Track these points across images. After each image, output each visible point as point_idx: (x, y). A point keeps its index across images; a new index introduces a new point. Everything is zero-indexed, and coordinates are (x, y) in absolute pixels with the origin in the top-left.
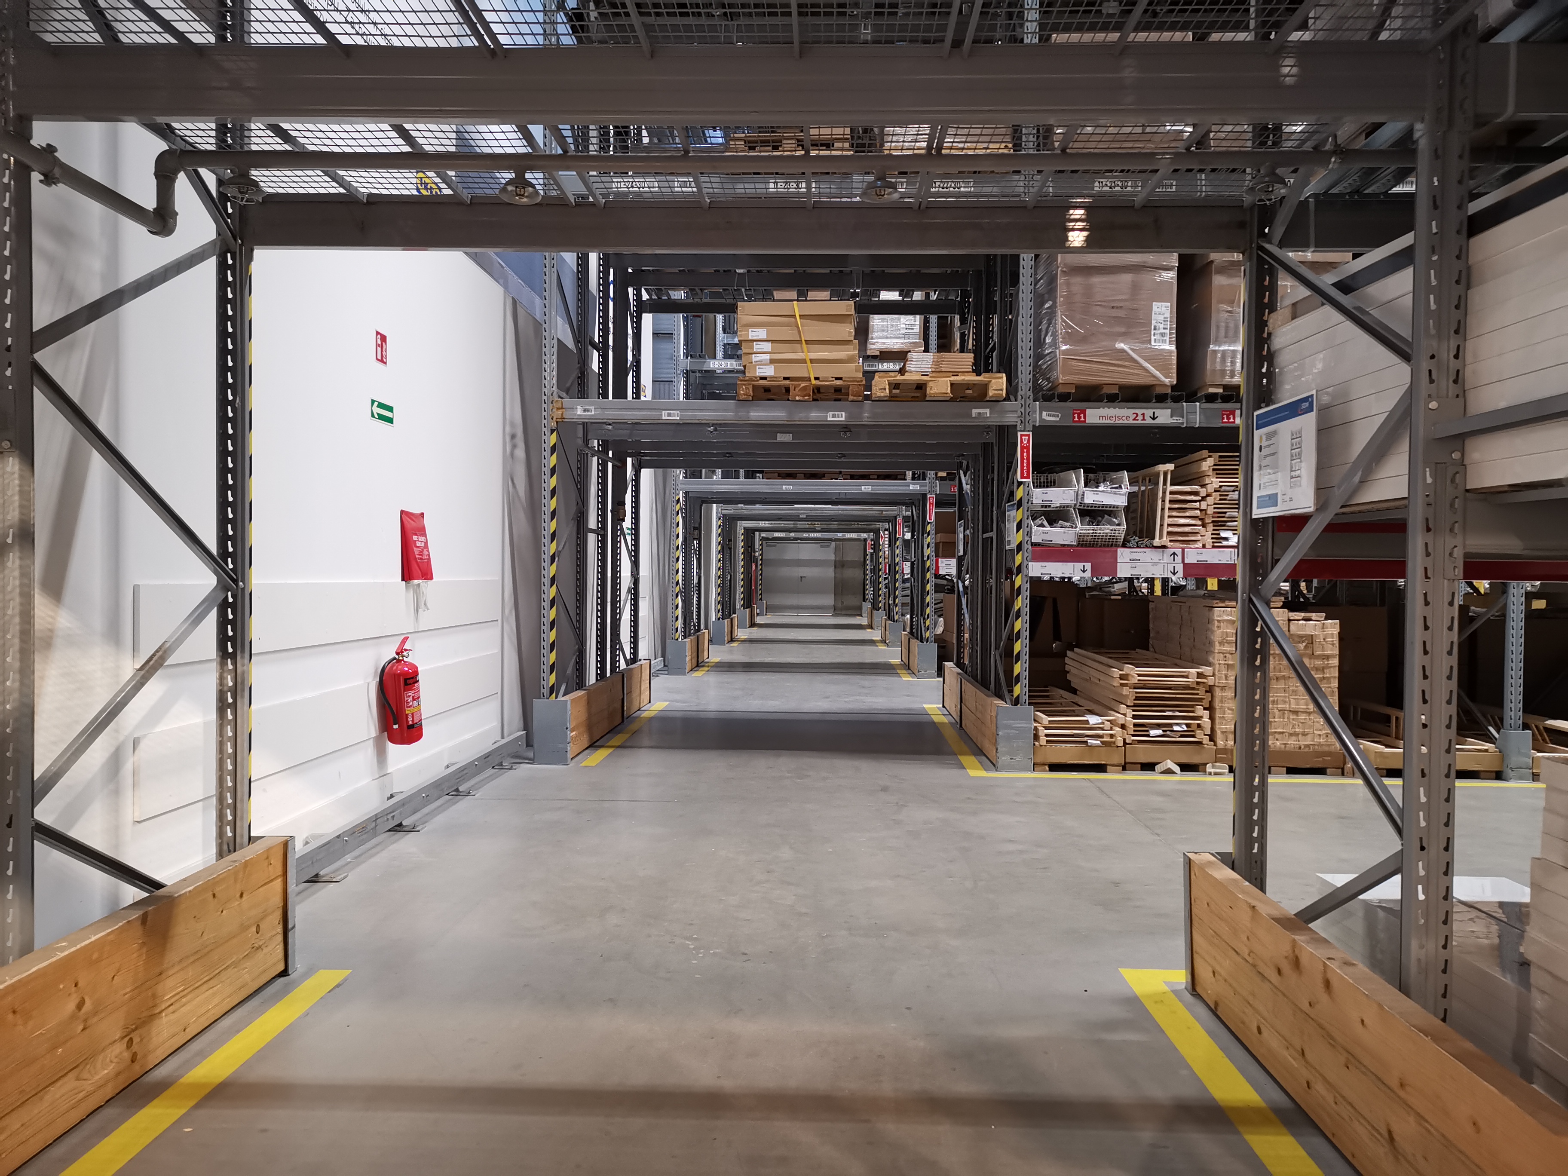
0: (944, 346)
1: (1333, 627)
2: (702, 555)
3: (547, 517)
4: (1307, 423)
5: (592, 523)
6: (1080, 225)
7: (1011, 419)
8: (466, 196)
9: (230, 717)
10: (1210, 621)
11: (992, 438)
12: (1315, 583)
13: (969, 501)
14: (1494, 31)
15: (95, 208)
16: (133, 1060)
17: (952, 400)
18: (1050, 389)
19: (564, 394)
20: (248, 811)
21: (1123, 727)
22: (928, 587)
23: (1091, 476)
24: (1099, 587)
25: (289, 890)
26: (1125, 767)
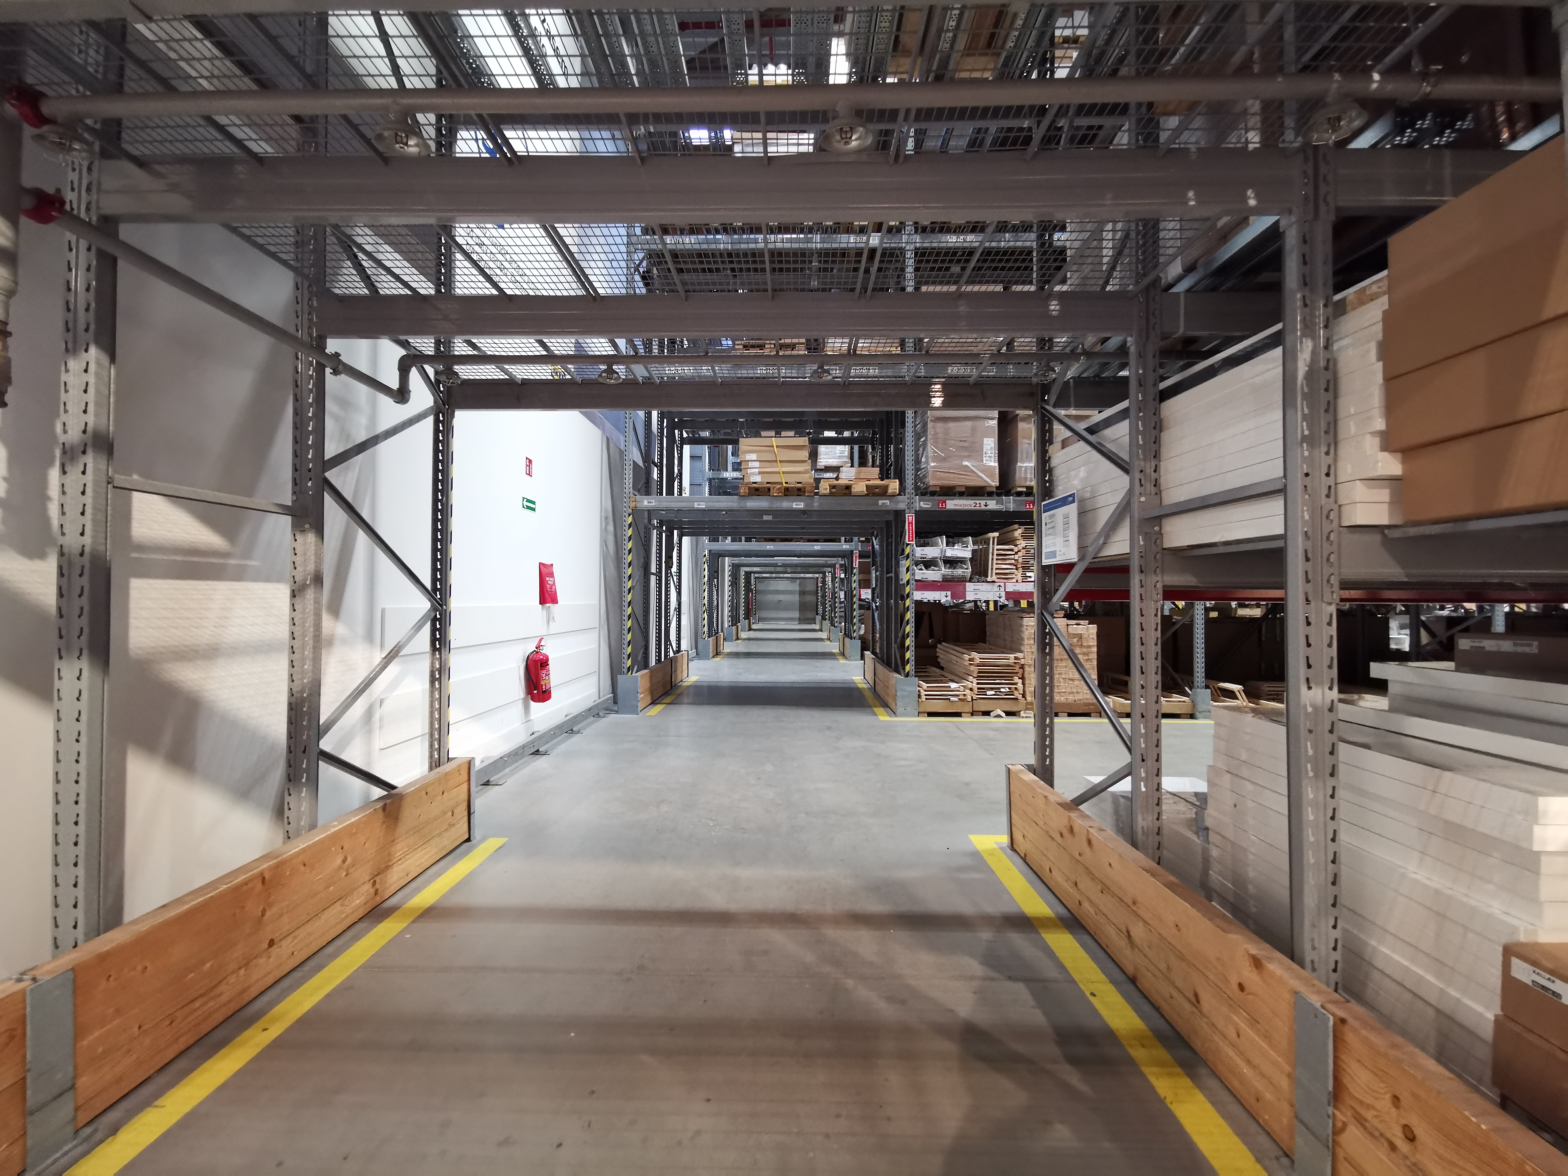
0: (863, 463)
1: (1093, 629)
2: (719, 589)
3: (626, 566)
4: (1072, 510)
5: (653, 569)
6: (938, 394)
7: (902, 506)
8: (579, 379)
9: (437, 686)
10: (1021, 626)
11: (891, 518)
12: (1084, 603)
13: (878, 555)
14: (1172, 286)
15: (363, 389)
16: (376, 893)
17: (866, 495)
18: (925, 489)
19: (636, 493)
20: (447, 743)
21: (971, 690)
22: (855, 606)
23: (951, 540)
24: (957, 606)
25: (472, 790)
26: (972, 714)
